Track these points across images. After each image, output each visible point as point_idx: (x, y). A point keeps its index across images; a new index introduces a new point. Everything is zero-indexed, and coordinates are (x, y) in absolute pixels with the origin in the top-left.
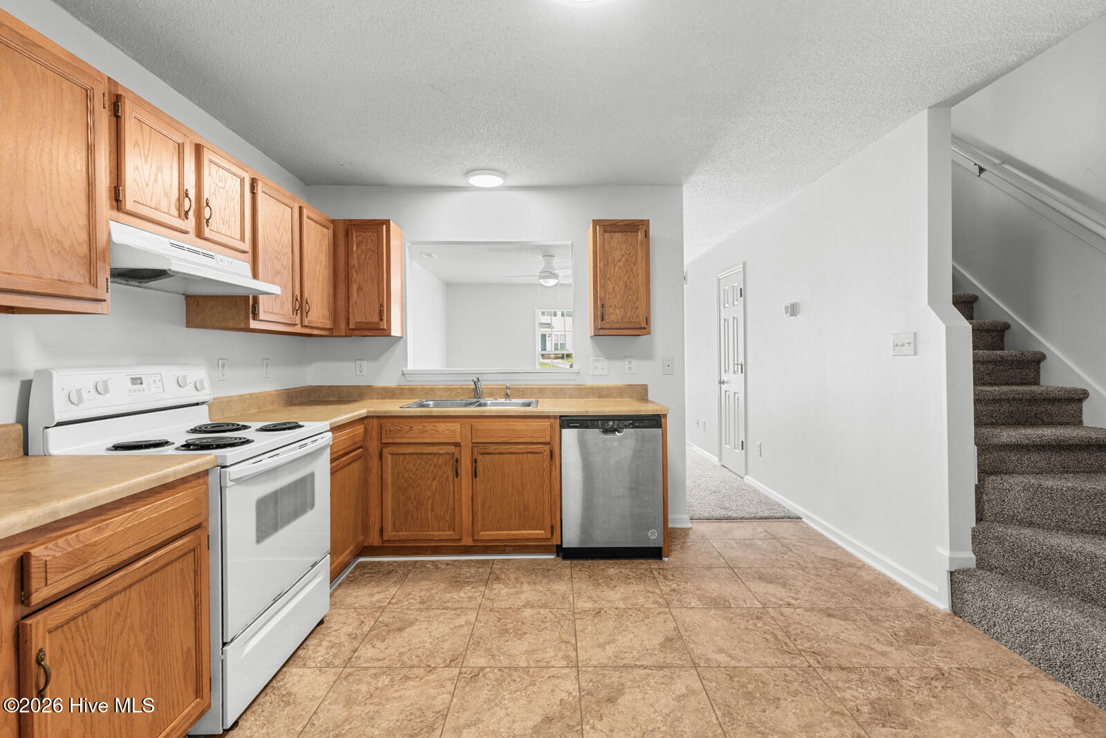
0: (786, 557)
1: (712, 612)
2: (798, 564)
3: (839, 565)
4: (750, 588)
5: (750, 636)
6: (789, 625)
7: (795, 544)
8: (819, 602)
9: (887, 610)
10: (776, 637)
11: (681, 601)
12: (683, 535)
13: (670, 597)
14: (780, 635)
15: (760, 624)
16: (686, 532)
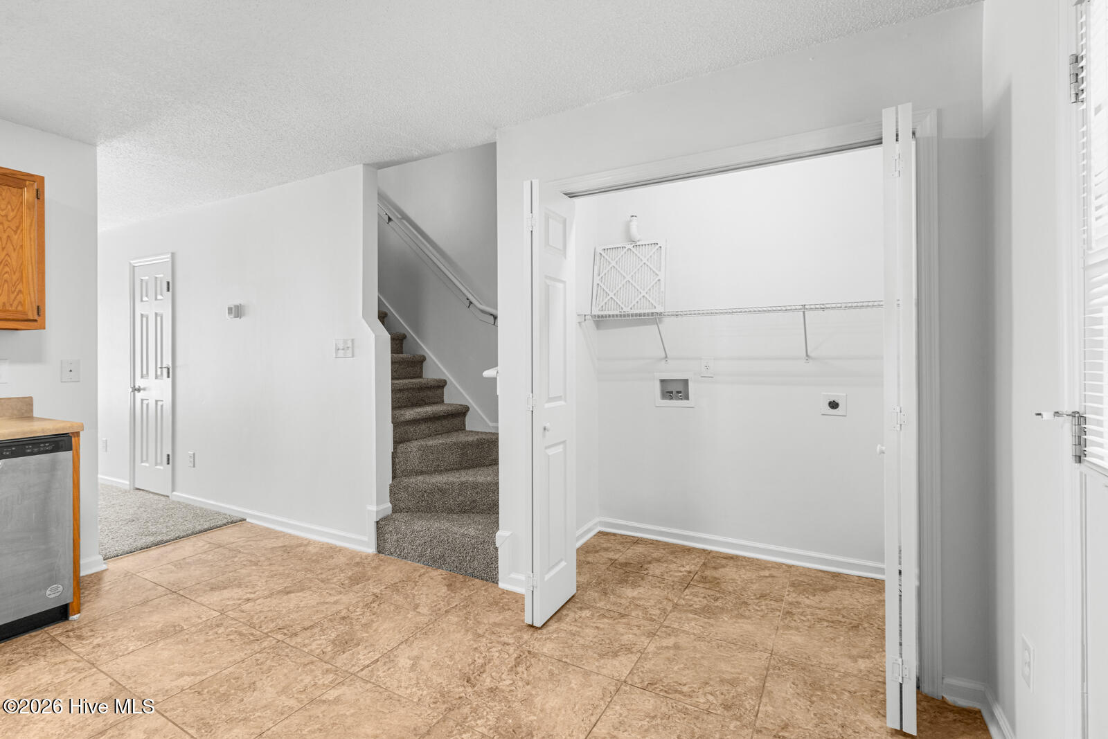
0: (236, 560)
1: (161, 644)
2: (250, 561)
3: (288, 549)
4: (203, 602)
5: (212, 646)
6: (252, 618)
7: (243, 544)
8: (276, 586)
9: (334, 569)
10: (240, 634)
11: (112, 653)
12: (95, 581)
13: (94, 655)
14: (244, 630)
15: (221, 630)
16: (98, 577)
